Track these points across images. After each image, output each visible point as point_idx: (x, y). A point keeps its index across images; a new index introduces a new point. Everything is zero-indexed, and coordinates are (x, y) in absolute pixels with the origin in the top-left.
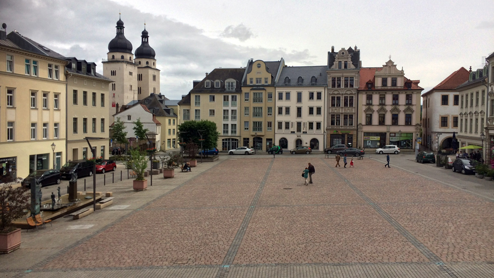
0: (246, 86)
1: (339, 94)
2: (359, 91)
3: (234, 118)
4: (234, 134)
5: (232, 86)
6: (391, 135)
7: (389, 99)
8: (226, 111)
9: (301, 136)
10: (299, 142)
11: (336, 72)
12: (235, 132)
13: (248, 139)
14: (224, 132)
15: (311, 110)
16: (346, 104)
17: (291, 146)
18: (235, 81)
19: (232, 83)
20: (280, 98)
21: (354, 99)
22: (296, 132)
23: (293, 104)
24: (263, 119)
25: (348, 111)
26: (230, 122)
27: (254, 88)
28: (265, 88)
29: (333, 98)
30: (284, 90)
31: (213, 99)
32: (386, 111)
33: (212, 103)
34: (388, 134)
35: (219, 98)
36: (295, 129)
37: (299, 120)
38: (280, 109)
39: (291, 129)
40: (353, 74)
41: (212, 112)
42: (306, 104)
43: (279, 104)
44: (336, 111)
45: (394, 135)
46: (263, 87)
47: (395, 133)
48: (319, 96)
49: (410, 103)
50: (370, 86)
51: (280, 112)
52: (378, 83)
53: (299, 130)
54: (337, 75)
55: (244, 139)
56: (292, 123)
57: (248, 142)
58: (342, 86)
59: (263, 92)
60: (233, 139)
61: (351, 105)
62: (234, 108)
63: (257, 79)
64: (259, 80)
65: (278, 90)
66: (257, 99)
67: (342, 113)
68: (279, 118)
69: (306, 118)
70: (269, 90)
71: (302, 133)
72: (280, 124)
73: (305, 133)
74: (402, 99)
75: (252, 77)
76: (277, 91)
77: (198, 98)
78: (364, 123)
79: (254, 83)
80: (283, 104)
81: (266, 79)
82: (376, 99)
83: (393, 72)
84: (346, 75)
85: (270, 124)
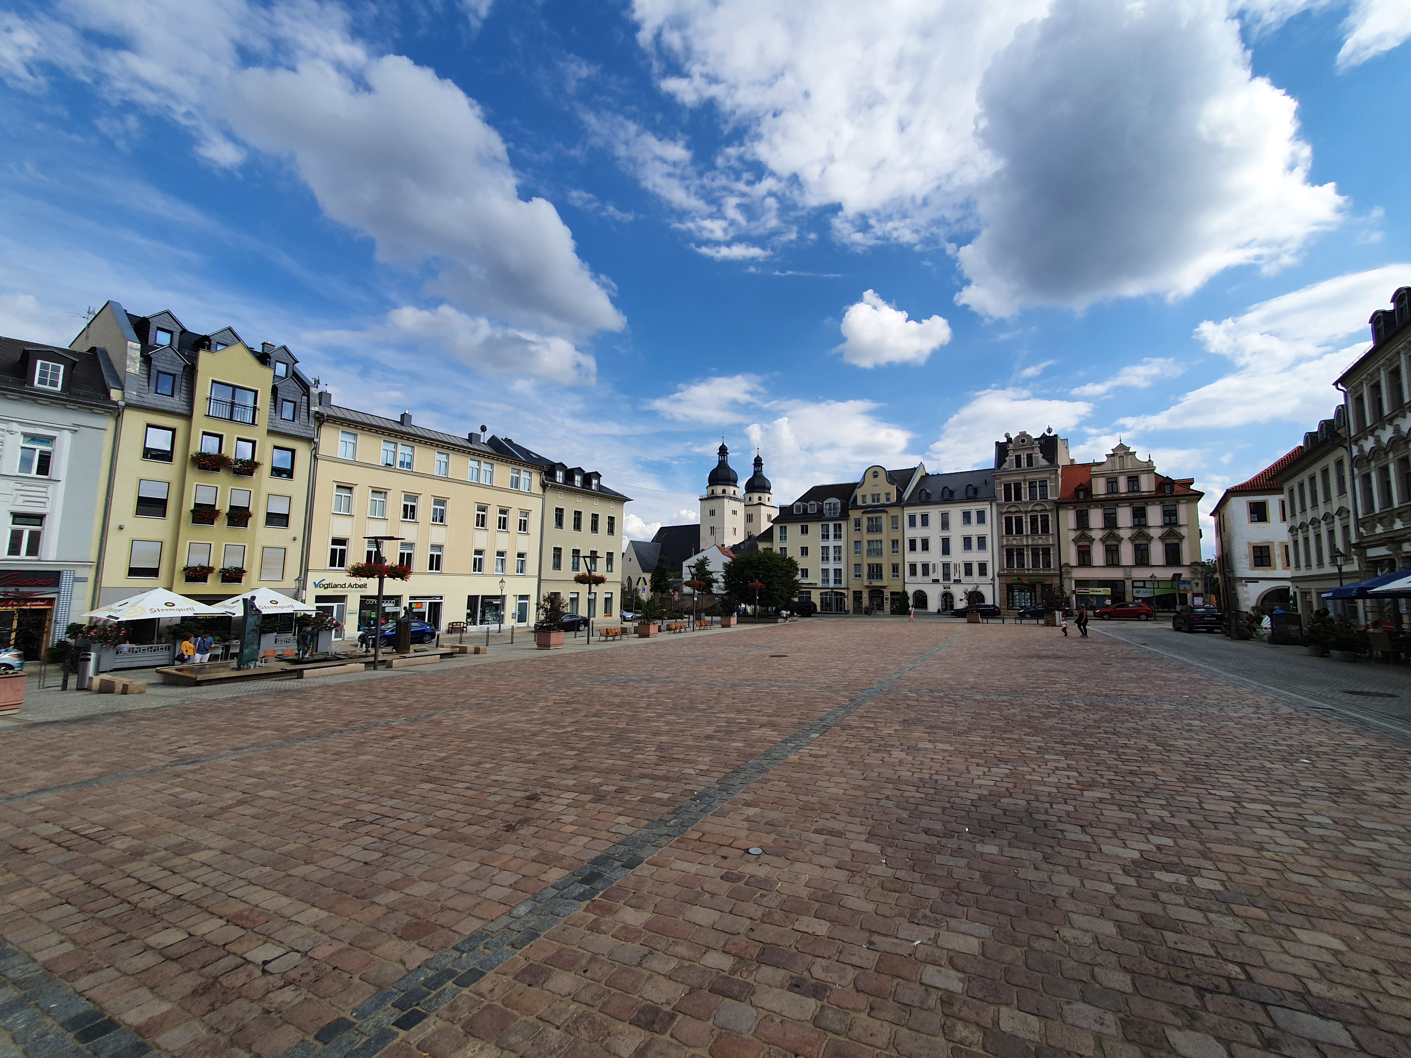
0: (855, 507)
1: (1020, 512)
2: (1059, 505)
3: (838, 559)
4: (838, 585)
5: (835, 509)
6: (1136, 584)
7: (1124, 516)
8: (825, 549)
9: (952, 586)
10: (947, 598)
11: (1010, 474)
12: (840, 582)
13: (861, 592)
14: (823, 581)
15: (967, 542)
16: (1034, 530)
17: (934, 604)
18: (838, 501)
19: (834, 504)
20: (912, 523)
21: (1050, 519)
22: (941, 581)
23: (934, 533)
24: (886, 561)
25: (1040, 542)
26: (831, 566)
27: (866, 509)
28: (886, 509)
29: (1008, 521)
30: (918, 511)
31: (805, 530)
32: (1120, 540)
33: (804, 536)
34: (1128, 584)
35: (815, 529)
36: (939, 575)
37: (946, 559)
38: (913, 543)
39: (933, 576)
40: (1045, 475)
41: (805, 551)
42: (957, 531)
43: (910, 533)
44: (1015, 542)
45: (1141, 584)
46: (882, 509)
47: (1144, 581)
48: (981, 517)
49: (1173, 521)
50: (1081, 495)
51: (913, 547)
52: (1099, 488)
53: (946, 576)
54: (1013, 479)
55: (854, 592)
56: (934, 565)
57: (861, 598)
58: (1025, 496)
59: (884, 515)
60: (837, 593)
61: (1045, 529)
62: (838, 543)
63: (873, 495)
64: (876, 497)
65: (908, 511)
66: (875, 528)
67: (1027, 546)
68: (910, 557)
69: (958, 556)
70: (893, 511)
71: (952, 581)
72: (913, 567)
73: (958, 581)
74: (1154, 515)
75: (864, 495)
76: (906, 512)
77: (783, 530)
78: (1073, 562)
79: (869, 501)
80: (918, 533)
81: (888, 494)
82: (1096, 518)
83: (1129, 465)
84: (1030, 477)
85: (895, 568)
